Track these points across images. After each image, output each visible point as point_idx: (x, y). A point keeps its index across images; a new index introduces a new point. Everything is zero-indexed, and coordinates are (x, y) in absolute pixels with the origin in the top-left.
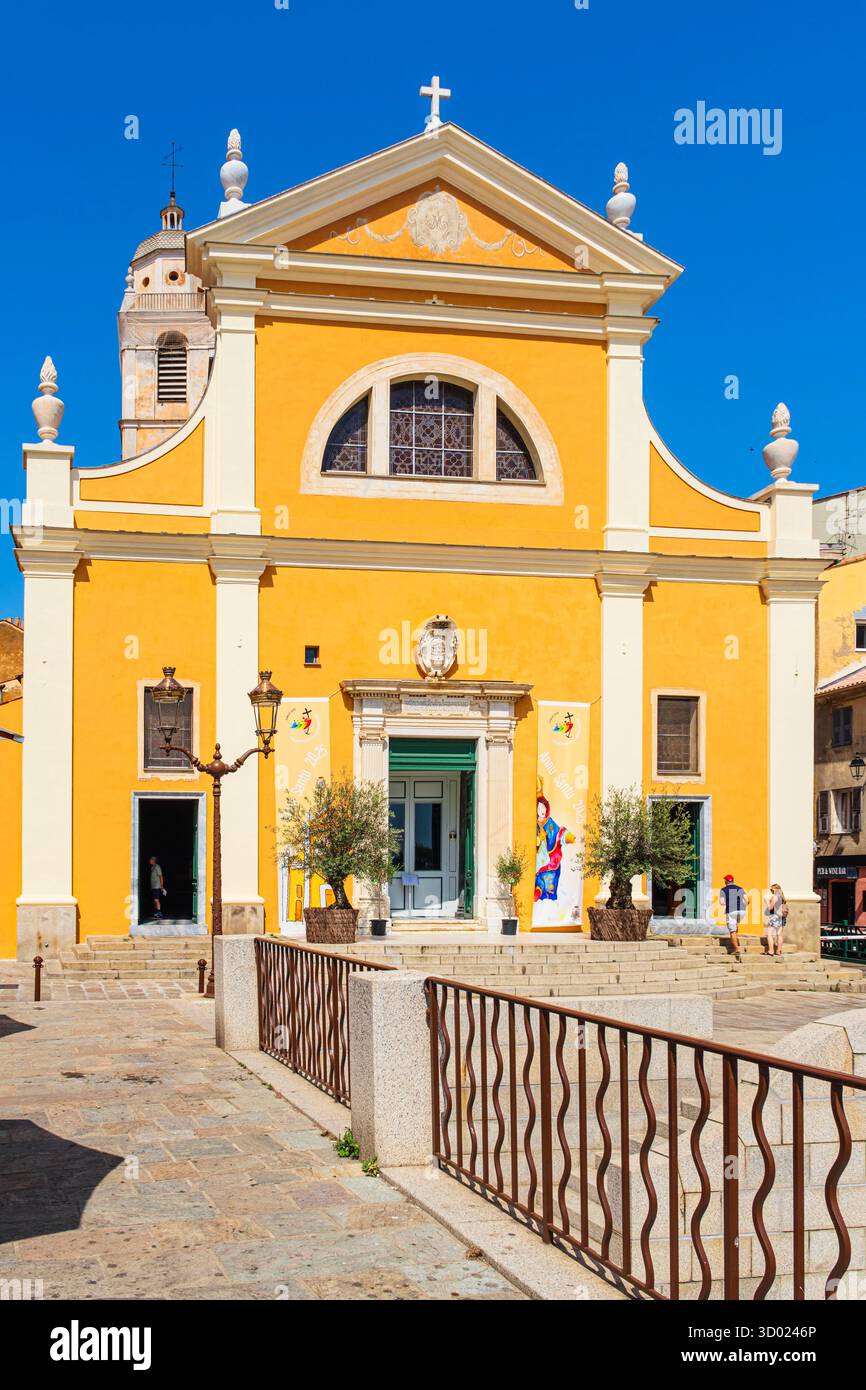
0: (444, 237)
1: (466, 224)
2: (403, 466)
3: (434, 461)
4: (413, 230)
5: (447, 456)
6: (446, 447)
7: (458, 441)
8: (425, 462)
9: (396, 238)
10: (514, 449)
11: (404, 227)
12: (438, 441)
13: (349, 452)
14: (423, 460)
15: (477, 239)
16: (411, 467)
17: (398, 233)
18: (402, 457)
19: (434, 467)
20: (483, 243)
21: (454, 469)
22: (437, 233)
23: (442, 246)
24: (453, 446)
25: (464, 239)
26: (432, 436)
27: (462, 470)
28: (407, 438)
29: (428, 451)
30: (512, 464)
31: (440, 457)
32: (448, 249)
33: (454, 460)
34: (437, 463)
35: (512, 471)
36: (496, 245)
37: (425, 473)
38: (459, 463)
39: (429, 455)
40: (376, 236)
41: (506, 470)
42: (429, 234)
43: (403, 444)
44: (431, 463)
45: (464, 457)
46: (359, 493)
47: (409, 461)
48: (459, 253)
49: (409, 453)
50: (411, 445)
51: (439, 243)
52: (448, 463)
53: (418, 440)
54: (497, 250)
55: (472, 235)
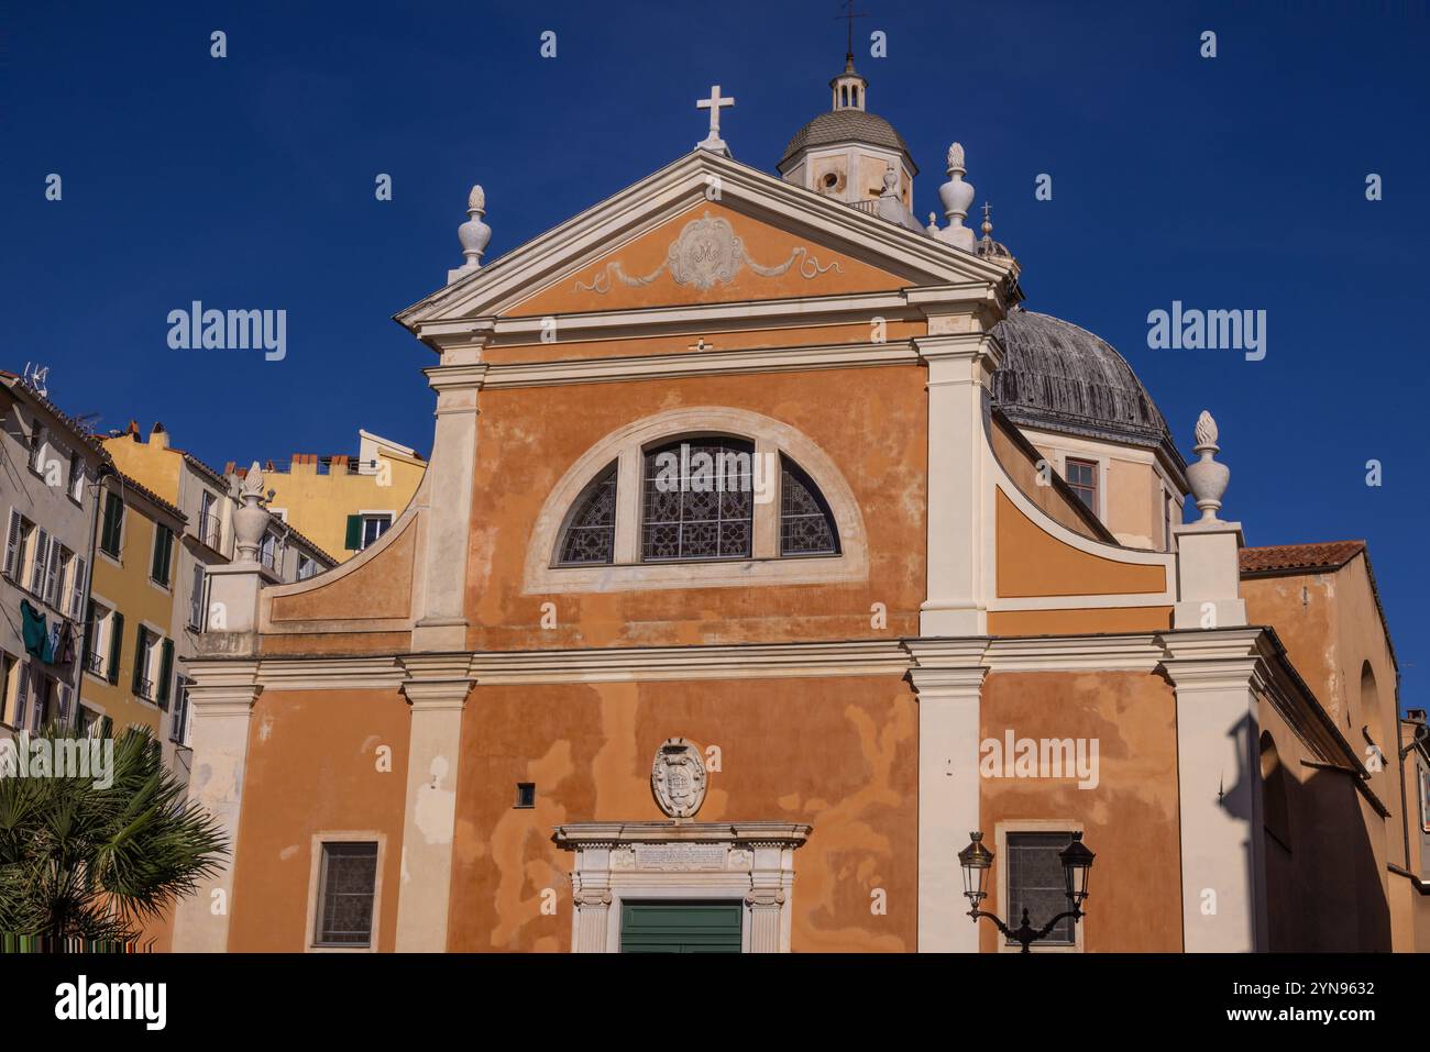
0: (714, 269)
1: (741, 248)
2: (666, 547)
3: (708, 535)
4: (676, 267)
5: (726, 528)
6: (724, 517)
7: (740, 508)
8: (696, 539)
9: (655, 279)
10: (815, 511)
11: (664, 264)
12: (714, 511)
13: (598, 535)
14: (692, 536)
15: (755, 265)
16: (676, 547)
17: (656, 274)
18: (666, 535)
19: (707, 545)
20: (762, 269)
21: (733, 544)
22: (705, 266)
23: (710, 279)
24: (734, 515)
25: (739, 268)
26: (706, 505)
27: (744, 544)
28: (673, 510)
29: (700, 525)
30: (811, 531)
31: (716, 530)
32: (718, 282)
33: (734, 532)
34: (712, 538)
35: (811, 540)
36: (781, 268)
37: (696, 552)
38: (741, 536)
39: (701, 530)
40: (631, 280)
41: (803, 539)
42: (695, 269)
43: (668, 518)
44: (704, 539)
45: (747, 527)
46: (597, 589)
47: (675, 539)
48: (732, 285)
49: (674, 530)
50: (677, 519)
51: (705, 275)
52: (725, 537)
53: (688, 512)
54: (781, 274)
55: (749, 261)
